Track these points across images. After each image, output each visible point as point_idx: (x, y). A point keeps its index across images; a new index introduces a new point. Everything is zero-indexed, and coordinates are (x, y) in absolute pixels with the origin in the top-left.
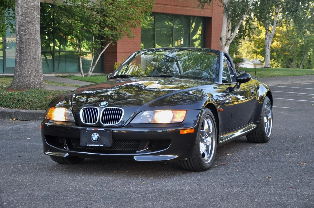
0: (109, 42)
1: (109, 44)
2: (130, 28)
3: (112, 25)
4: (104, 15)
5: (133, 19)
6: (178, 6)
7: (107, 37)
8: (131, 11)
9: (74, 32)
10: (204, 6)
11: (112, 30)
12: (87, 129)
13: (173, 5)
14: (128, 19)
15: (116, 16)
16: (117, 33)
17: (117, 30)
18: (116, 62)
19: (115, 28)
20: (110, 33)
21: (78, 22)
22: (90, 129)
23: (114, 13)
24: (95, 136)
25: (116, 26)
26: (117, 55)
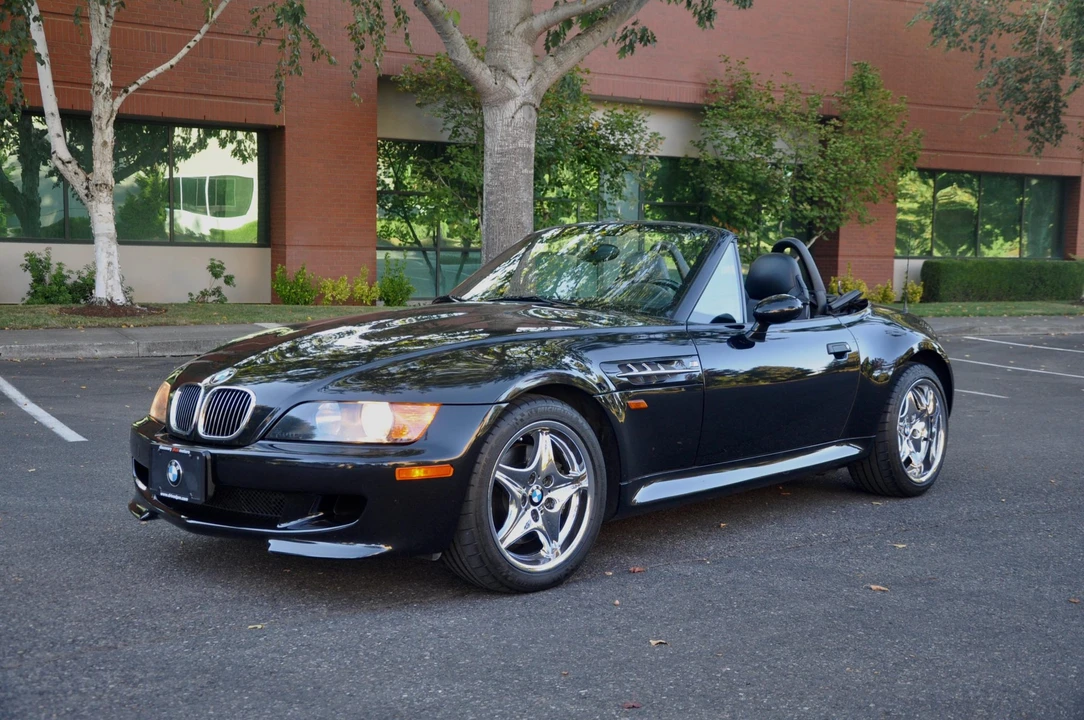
0: (815, 232)
1: (816, 238)
2: (862, 203)
3: (821, 199)
4: (804, 178)
5: (867, 183)
6: (993, 154)
7: (811, 223)
8: (862, 166)
9: (736, 213)
10: (1044, 150)
11: (822, 208)
12: (161, 447)
13: (979, 153)
14: (856, 183)
15: (829, 178)
16: (833, 214)
17: (832, 208)
18: (836, 275)
19: (829, 204)
20: (816, 213)
21: (744, 194)
22: (165, 448)
23: (821, 172)
24: (174, 471)
25: (828, 200)
26: (837, 261)
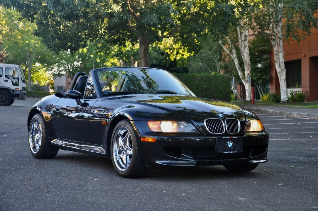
12: (224, 138)
22: (226, 138)
24: (230, 145)
